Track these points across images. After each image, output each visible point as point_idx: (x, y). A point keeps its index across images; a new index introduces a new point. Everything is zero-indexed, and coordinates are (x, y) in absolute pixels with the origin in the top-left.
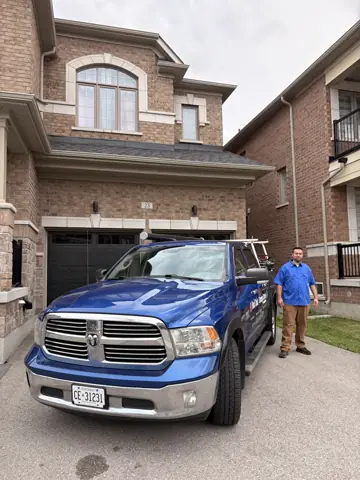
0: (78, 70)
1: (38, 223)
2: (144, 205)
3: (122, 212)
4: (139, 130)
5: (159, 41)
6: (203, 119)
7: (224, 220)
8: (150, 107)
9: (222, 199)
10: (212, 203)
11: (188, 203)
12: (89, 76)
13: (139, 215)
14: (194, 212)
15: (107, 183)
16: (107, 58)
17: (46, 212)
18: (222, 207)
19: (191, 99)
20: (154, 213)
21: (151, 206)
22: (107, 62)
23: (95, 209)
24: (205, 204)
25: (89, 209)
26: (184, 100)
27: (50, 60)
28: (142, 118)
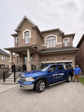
0: (47, 39)
1: (40, 63)
2: (55, 59)
3: (52, 60)
4: (56, 46)
5: (59, 30)
6: (69, 42)
7: (70, 60)
8: (58, 42)
9: (70, 56)
10: (68, 57)
11: (63, 58)
12: (48, 39)
13: (55, 60)
14: (64, 59)
15: (49, 56)
16: (51, 35)
17: (41, 61)
18: (70, 58)
19: (66, 38)
20: (57, 60)
21: (56, 59)
22: (51, 36)
23: (48, 60)
24: (66, 57)
25: (47, 60)
26: (65, 39)
27: (42, 38)
28: (56, 44)
